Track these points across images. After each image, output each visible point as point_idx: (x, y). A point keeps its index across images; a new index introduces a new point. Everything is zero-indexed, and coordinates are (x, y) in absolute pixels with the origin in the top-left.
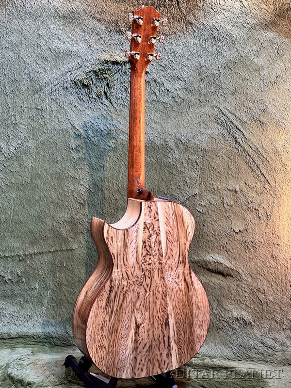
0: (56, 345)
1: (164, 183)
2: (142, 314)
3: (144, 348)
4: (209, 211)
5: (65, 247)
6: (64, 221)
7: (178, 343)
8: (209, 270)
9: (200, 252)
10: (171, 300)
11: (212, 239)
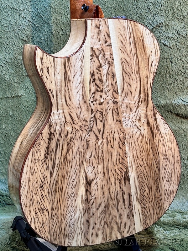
0: (7, 204)
1: (122, 12)
2: (94, 167)
3: (98, 209)
4: (178, 44)
5: (9, 94)
6: (6, 63)
7: (141, 201)
8: (178, 115)
9: (167, 94)
10: (131, 149)
11: (182, 78)
